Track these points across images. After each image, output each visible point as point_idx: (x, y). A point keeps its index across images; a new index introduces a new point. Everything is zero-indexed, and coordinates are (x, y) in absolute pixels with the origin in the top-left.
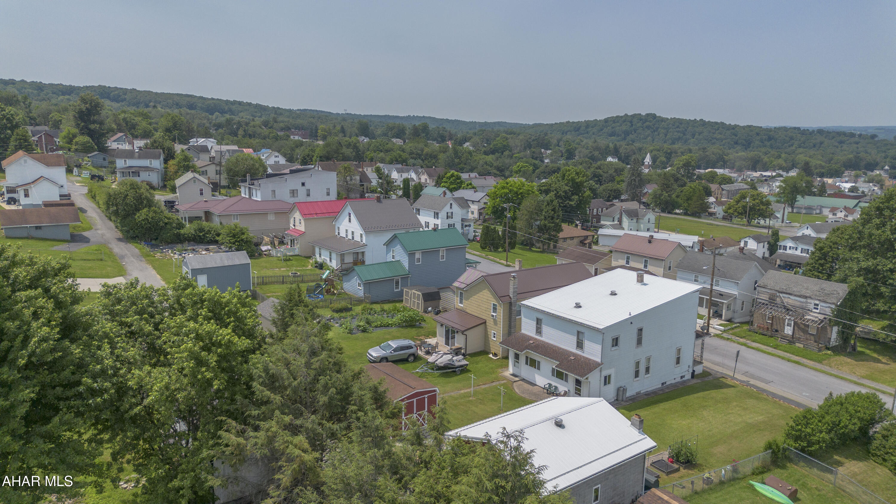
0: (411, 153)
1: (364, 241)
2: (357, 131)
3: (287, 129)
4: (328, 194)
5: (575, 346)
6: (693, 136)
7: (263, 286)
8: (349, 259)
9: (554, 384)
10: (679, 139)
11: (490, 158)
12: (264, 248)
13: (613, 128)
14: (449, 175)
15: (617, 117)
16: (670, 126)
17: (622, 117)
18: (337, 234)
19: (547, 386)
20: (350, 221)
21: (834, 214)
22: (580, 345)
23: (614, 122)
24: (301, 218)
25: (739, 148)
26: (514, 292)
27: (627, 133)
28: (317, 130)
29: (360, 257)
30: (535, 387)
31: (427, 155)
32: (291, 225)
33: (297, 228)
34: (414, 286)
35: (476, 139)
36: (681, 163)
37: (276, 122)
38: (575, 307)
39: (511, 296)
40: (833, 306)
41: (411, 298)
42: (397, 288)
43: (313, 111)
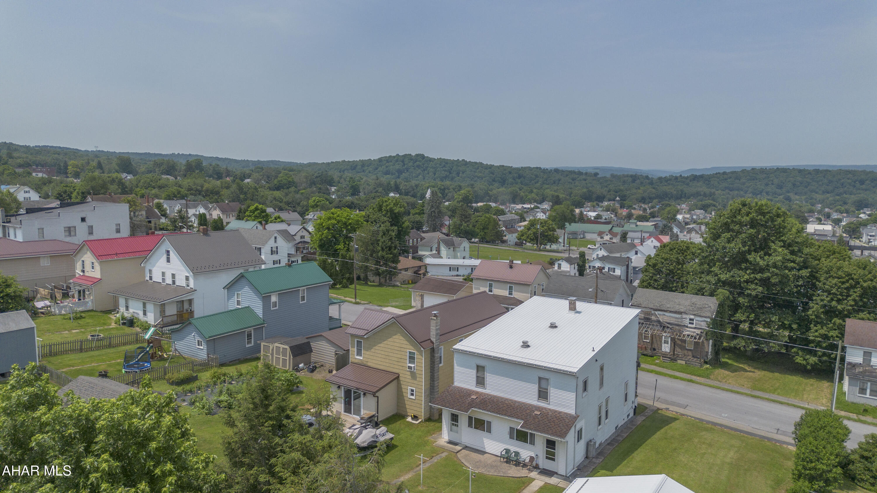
0: (190, 189)
1: (192, 285)
2: (117, 168)
3: (27, 165)
4: (118, 231)
5: (537, 397)
6: (458, 174)
7: (52, 359)
8: (172, 311)
9: (513, 449)
10: (446, 177)
11: (277, 194)
12: (39, 304)
13: (387, 167)
14: (252, 208)
15: (390, 156)
16: (438, 165)
17: (394, 157)
18: (148, 278)
19: (504, 453)
20: (168, 261)
21: (602, 238)
22: (543, 395)
23: (388, 161)
24: (94, 261)
25: (496, 185)
26: (437, 334)
27: (400, 172)
28: (66, 166)
29: (186, 306)
30: (486, 455)
31: (207, 190)
32: (78, 271)
33: (87, 274)
34: (272, 337)
35: (255, 175)
36: (461, 197)
37: (11, 157)
38: (522, 346)
39: (434, 340)
40: (709, 320)
41: (272, 354)
42: (249, 342)
43: (56, 147)
